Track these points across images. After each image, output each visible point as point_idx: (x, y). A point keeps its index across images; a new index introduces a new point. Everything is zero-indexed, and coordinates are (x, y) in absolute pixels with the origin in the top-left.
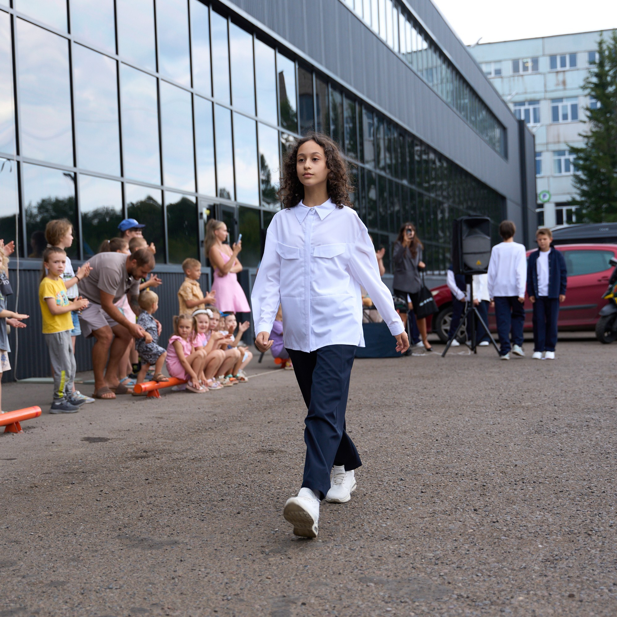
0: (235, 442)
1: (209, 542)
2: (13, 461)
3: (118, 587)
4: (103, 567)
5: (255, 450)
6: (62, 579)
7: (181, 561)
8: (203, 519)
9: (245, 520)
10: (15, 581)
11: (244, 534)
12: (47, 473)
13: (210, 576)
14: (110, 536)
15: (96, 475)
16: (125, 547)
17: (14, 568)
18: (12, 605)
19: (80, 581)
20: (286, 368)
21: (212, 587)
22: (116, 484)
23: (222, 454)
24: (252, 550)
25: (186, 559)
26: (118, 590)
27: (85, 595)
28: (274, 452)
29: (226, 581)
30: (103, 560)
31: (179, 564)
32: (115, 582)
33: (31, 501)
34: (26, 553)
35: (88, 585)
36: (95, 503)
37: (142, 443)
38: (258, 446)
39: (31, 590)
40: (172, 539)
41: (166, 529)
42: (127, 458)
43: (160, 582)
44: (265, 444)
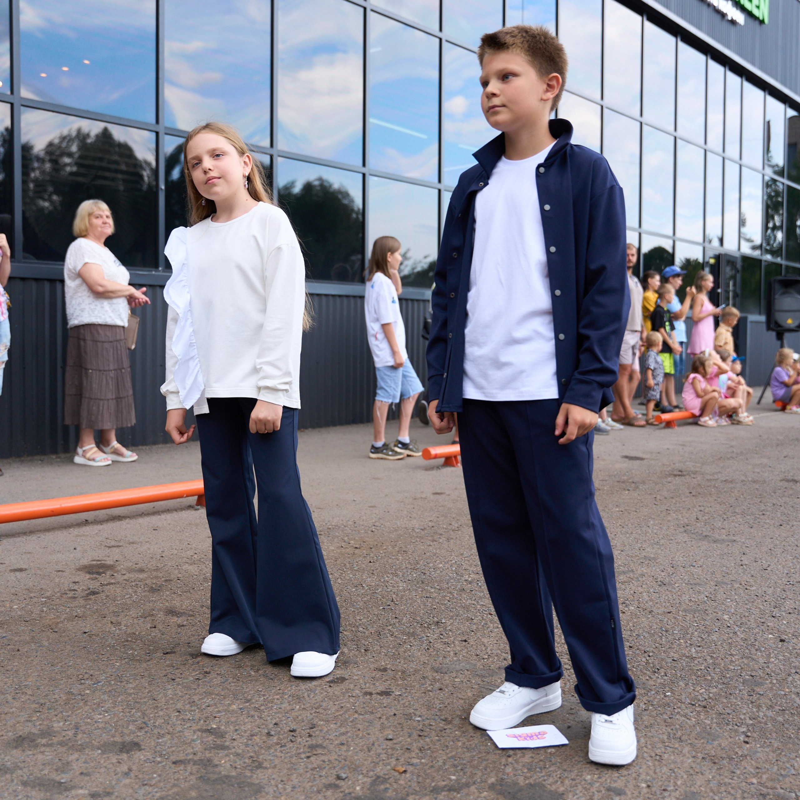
0: (758, 471)
1: (763, 544)
3: (699, 566)
4: (681, 552)
5: (779, 479)
6: (652, 556)
7: (744, 554)
8: (751, 526)
9: (788, 531)
12: (603, 480)
13: (771, 567)
14: (678, 531)
15: (645, 485)
16: (694, 540)
19: (667, 559)
20: (786, 411)
21: (776, 574)
22: (665, 493)
23: (750, 479)
25: (747, 553)
26: (700, 568)
27: (675, 568)
28: (796, 482)
30: (679, 547)
31: (742, 556)
32: (695, 563)
35: (674, 562)
36: (654, 506)
37: (674, 464)
38: (780, 476)
39: (632, 560)
40: (730, 538)
41: (722, 530)
42: (666, 475)
43: (732, 566)
44: (787, 475)
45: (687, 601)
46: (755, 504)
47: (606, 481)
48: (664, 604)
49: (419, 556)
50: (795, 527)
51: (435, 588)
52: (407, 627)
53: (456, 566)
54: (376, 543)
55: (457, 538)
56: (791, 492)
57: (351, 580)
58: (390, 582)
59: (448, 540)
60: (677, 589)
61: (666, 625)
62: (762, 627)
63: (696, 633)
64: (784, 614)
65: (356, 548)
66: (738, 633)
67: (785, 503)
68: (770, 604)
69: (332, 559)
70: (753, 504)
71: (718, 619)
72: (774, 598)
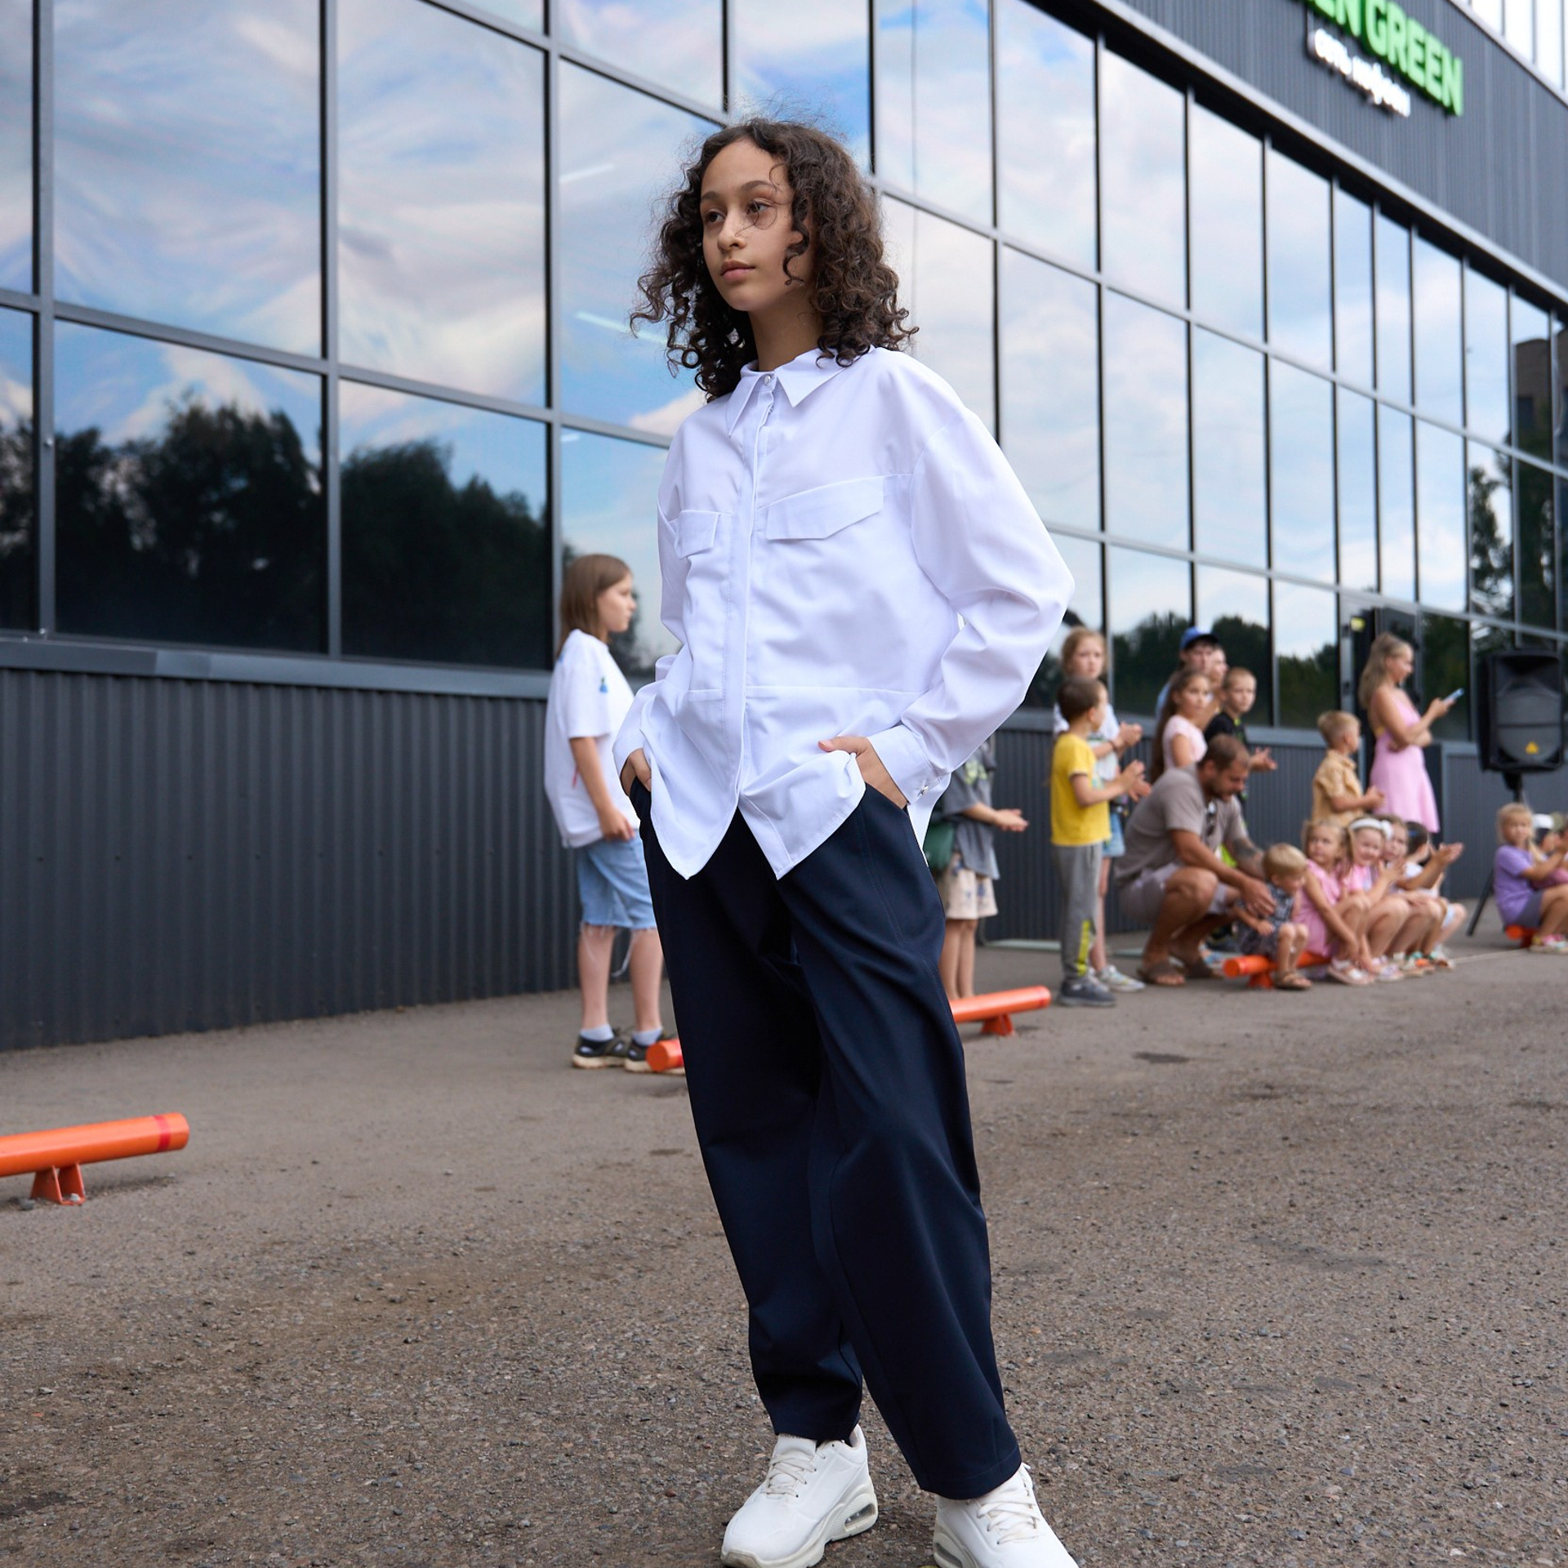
0: (1456, 1082)
1: (1453, 1269)
2: (1008, 1086)
3: (1279, 1335)
4: (1237, 1294)
5: (1507, 1101)
6: (1159, 1307)
7: (1402, 1298)
8: (1427, 1222)
9: (1522, 1233)
10: (1066, 1301)
11: (1527, 1260)
13: (1472, 1335)
14: (1236, 1238)
15: (1179, 1123)
16: (1274, 1261)
17: (1059, 1277)
18: (1069, 1343)
19: (1197, 1314)
20: (1533, 948)
21: (1482, 1356)
22: (1223, 1141)
23: (1435, 1103)
24: (1553, 1293)
25: (1410, 1296)
26: (1280, 1340)
27: (1212, 1341)
28: (1549, 1107)
29: (1510, 1347)
30: (1235, 1281)
31: (1397, 1303)
32: (1269, 1325)
33: (1060, 1160)
34: (1075, 1251)
35: (1214, 1324)
36: (1190, 1173)
37: (1256, 1070)
38: (1510, 1094)
39: (1102, 1321)
40: (1370, 1254)
41: (1351, 1234)
42: (1234, 1095)
43: (1365, 1334)
44: (1526, 1092)
45: (1229, 1442)
46: (1443, 1165)
47: (1085, 1113)
48: (1166, 1451)
49: (545, 1321)
50: (1539, 1222)
51: (547, 1415)
52: (414, 1546)
53: (629, 1348)
54: (451, 1285)
55: (664, 1267)
56: (1534, 1133)
57: (329, 1398)
58: (433, 1399)
59: (639, 1273)
60: (1209, 1405)
61: (1159, 1519)
62: (1433, 1521)
63: (1241, 1545)
64: (1498, 1479)
65: (393, 1301)
66: (1363, 1544)
67: (1517, 1160)
68: (1460, 1448)
69: (310, 1335)
70: (1438, 1164)
71: (1307, 1499)
72: (1473, 1427)
